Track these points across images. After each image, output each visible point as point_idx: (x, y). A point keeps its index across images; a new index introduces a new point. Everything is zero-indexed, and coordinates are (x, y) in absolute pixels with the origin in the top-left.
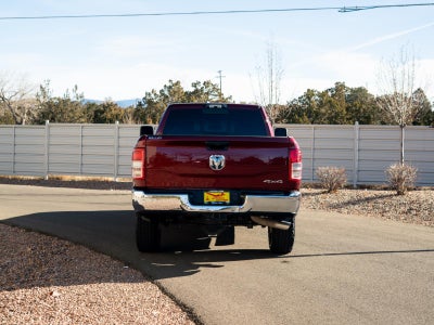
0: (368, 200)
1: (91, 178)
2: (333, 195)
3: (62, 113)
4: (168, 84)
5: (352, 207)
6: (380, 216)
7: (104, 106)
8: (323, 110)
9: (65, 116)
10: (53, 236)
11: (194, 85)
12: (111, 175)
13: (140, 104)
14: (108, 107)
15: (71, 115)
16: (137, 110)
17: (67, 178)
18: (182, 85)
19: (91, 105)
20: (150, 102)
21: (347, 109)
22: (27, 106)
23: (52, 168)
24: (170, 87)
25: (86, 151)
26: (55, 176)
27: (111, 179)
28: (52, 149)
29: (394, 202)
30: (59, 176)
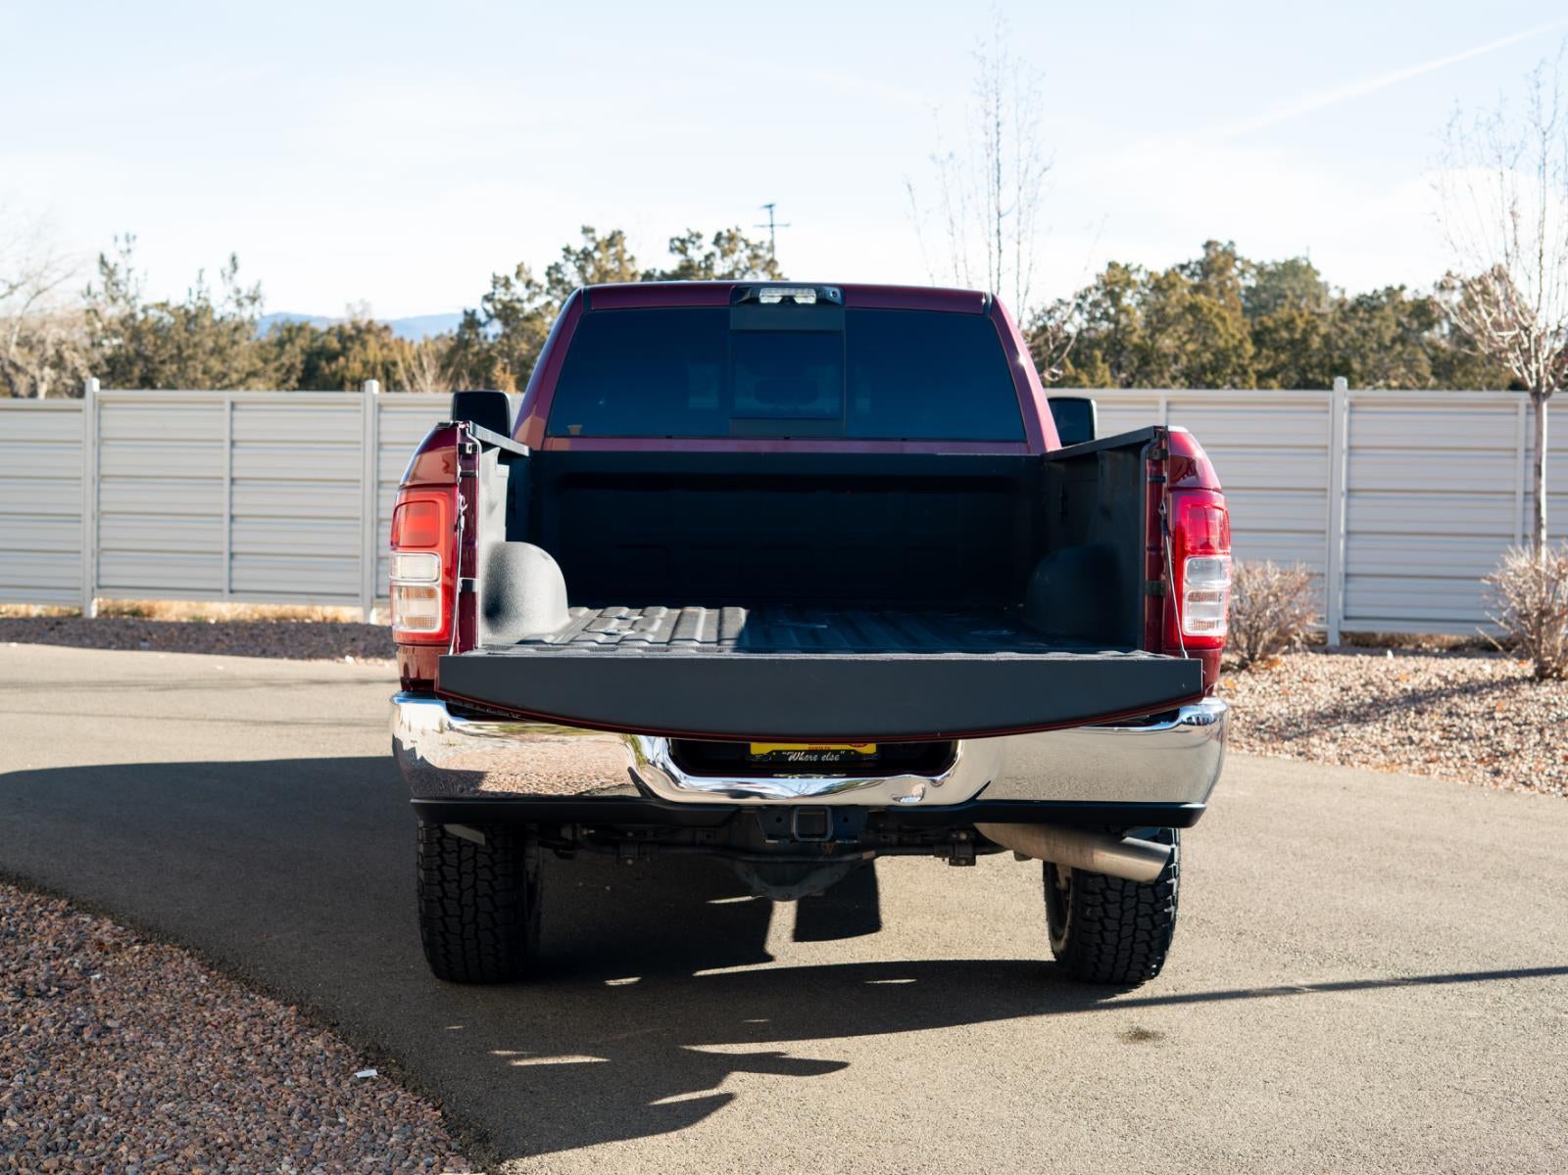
0: (1416, 700)
1: (269, 609)
2: (1262, 681)
3: (179, 358)
4: (579, 243)
5: (1353, 731)
6: (1481, 772)
7: (341, 334)
8: (1167, 343)
9: (195, 370)
10: (47, 892)
11: (680, 246)
12: (351, 597)
13: (471, 322)
14: (353, 336)
15: (215, 365)
16: (461, 344)
17: (174, 610)
18: (631, 247)
19: (290, 332)
20: (508, 313)
21: (1258, 338)
22: (52, 334)
23: (113, 573)
24: (586, 255)
25: (245, 501)
26: (127, 602)
27: (348, 613)
28: (115, 497)
29: (1532, 712)
30: (143, 602)
